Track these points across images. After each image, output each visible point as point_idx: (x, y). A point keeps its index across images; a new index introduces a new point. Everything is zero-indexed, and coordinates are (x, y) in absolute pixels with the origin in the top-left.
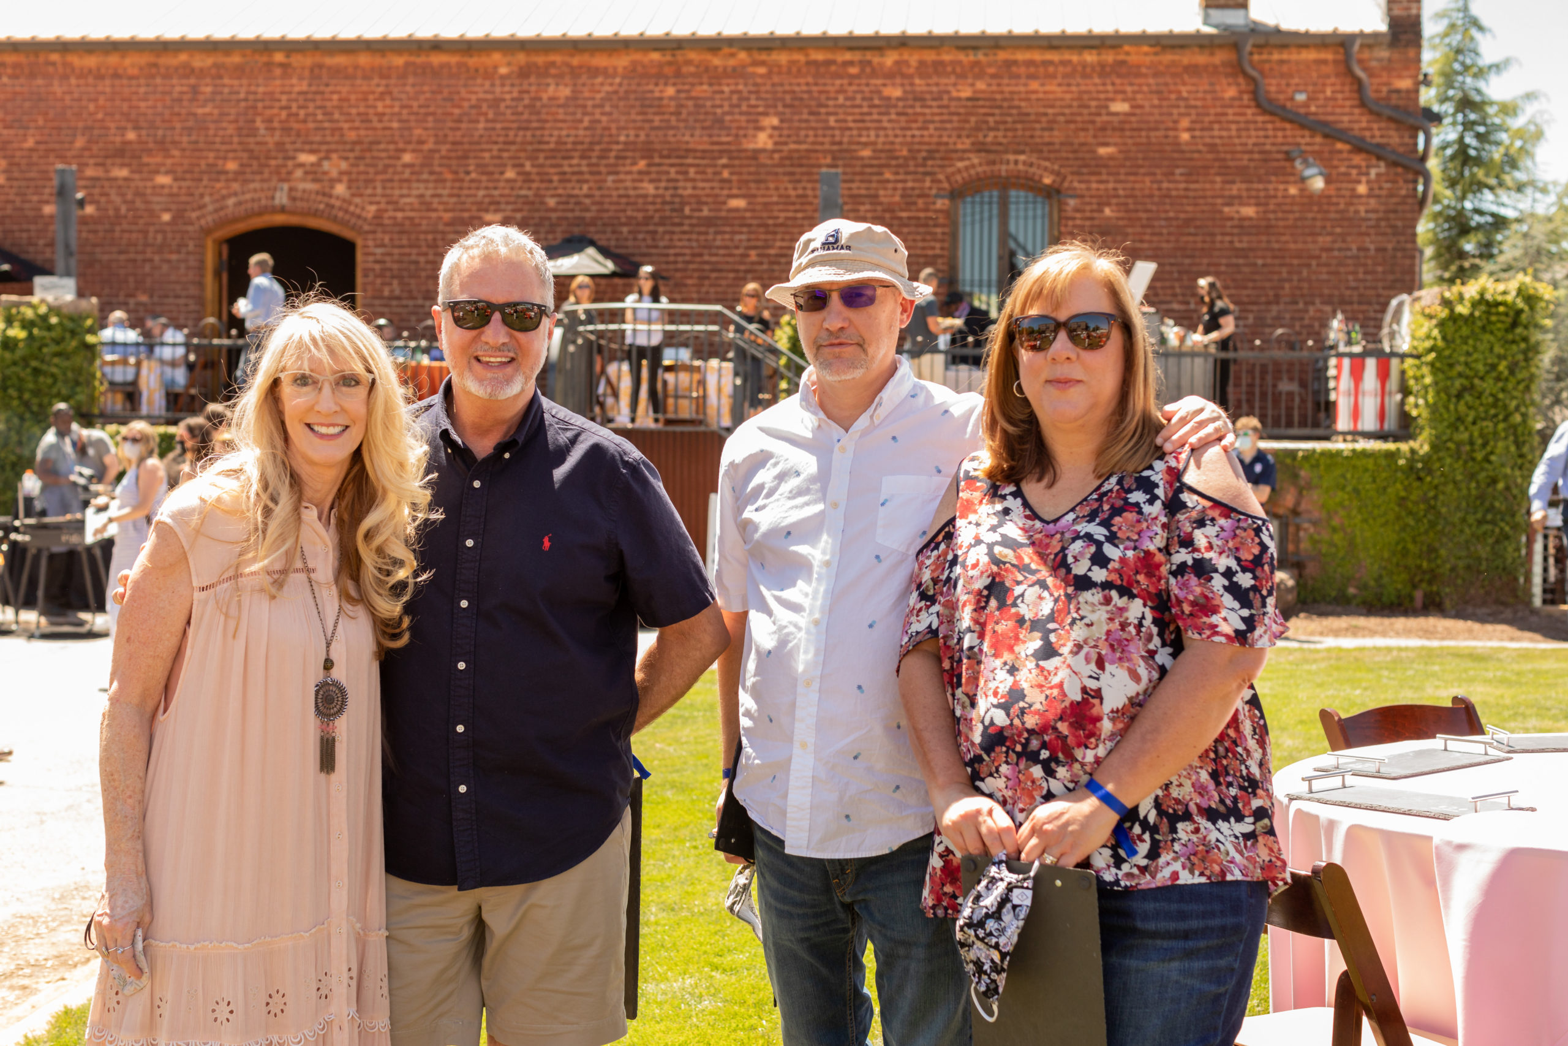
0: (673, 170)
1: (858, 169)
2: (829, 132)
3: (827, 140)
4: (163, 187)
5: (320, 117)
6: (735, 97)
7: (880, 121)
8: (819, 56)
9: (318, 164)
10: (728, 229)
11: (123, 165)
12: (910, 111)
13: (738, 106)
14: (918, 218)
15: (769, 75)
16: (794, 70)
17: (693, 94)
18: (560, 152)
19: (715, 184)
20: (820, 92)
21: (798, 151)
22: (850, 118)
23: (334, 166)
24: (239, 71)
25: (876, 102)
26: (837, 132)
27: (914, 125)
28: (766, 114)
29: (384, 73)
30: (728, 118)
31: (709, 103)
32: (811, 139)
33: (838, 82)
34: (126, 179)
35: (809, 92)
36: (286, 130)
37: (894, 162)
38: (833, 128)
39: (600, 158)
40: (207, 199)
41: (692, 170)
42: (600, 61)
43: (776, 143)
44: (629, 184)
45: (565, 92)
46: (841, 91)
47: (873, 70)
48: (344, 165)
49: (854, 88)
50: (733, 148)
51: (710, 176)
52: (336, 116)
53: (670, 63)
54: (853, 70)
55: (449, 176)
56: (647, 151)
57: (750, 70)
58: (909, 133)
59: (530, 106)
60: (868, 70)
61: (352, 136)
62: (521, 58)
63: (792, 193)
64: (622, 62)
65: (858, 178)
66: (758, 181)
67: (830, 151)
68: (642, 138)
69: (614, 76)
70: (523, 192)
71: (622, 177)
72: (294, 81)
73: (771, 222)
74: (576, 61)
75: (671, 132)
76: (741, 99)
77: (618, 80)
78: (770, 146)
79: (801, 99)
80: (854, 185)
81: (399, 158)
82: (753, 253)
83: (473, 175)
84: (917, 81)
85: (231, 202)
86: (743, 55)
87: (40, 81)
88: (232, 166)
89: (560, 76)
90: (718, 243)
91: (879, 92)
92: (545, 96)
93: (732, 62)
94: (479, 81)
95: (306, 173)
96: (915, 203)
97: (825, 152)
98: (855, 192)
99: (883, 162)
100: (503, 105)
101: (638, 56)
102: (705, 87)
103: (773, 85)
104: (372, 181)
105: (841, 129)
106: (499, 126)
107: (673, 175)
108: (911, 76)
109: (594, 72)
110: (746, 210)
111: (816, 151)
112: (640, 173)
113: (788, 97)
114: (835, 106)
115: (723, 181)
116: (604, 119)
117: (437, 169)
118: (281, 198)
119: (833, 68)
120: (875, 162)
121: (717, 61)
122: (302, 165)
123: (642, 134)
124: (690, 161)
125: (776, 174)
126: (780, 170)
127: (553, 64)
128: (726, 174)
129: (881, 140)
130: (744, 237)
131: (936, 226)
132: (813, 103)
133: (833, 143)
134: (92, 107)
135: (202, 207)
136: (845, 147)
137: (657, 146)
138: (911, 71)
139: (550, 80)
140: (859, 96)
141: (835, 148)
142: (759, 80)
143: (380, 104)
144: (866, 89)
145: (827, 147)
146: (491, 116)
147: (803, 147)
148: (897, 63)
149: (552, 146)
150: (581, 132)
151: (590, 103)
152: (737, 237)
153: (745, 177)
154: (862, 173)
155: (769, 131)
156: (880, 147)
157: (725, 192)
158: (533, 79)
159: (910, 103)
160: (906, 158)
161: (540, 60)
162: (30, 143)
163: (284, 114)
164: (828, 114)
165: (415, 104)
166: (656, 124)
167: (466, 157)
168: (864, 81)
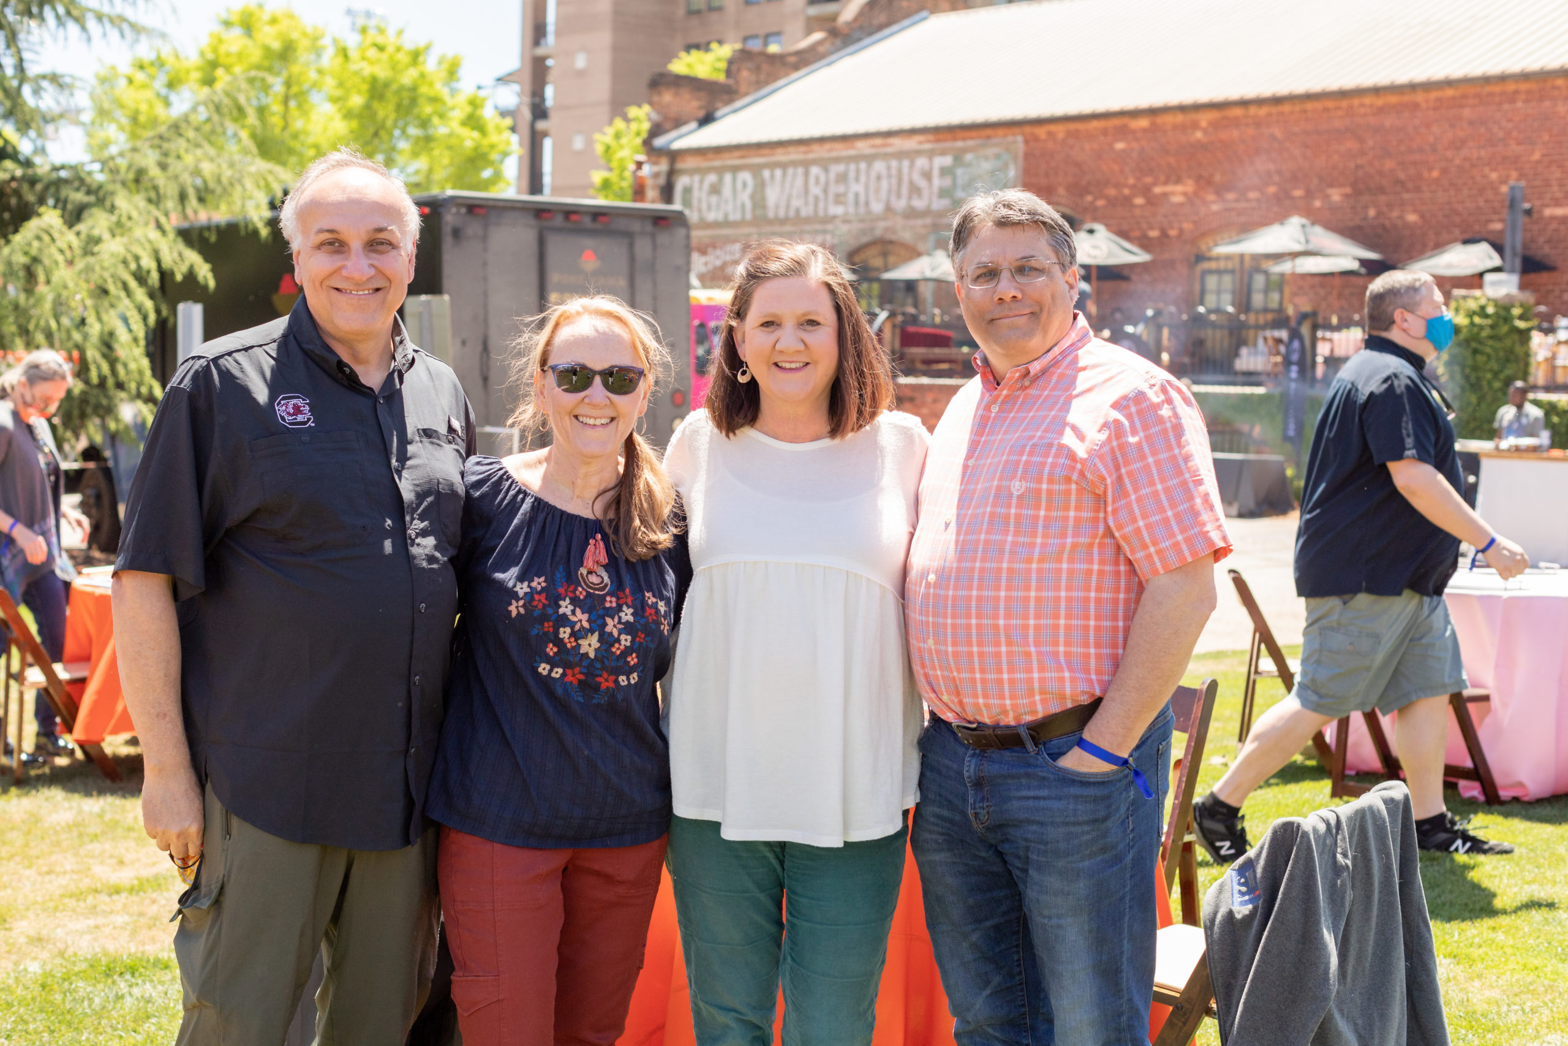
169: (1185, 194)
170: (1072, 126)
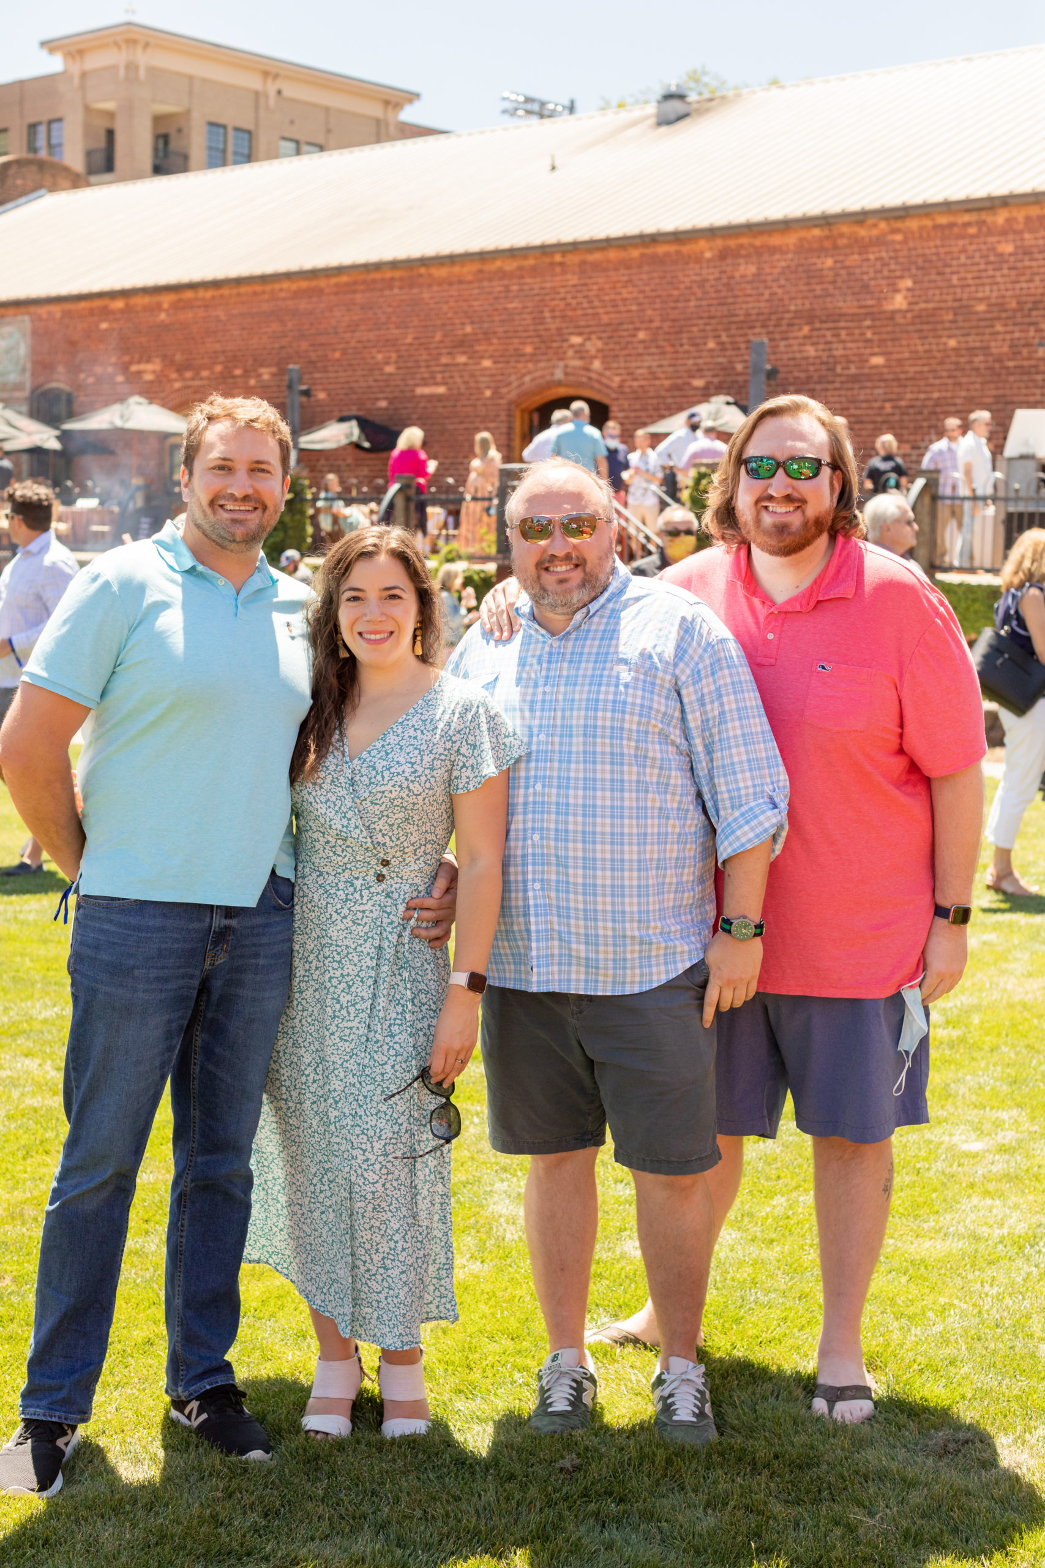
0: (828, 333)
1: (974, 324)
2: (952, 290)
3: (950, 297)
4: (486, 369)
5: (586, 305)
6: (879, 264)
7: (993, 277)
8: (943, 220)
9: (582, 345)
10: (869, 384)
11: (464, 353)
12: (1019, 265)
13: (881, 272)
14: (1022, 367)
15: (905, 241)
16: (925, 234)
17: (847, 263)
18: (748, 324)
19: (861, 344)
20: (947, 253)
21: (926, 309)
22: (969, 276)
23: (594, 345)
24: (534, 271)
25: (992, 258)
26: (959, 290)
27: (1023, 278)
28: (902, 277)
29: (627, 264)
30: (873, 283)
31: (858, 271)
32: (937, 298)
33: (961, 243)
34: (465, 364)
35: (937, 254)
36: (564, 317)
37: (1004, 315)
38: (955, 286)
39: (775, 326)
40: (513, 378)
41: (843, 333)
42: (776, 240)
43: (910, 304)
44: (796, 348)
45: (752, 269)
46: (964, 250)
47: (989, 229)
48: (599, 344)
49: (974, 247)
50: (875, 310)
51: (857, 337)
52: (596, 303)
53: (827, 237)
54: (972, 230)
55: (669, 349)
56: (810, 318)
57: (890, 237)
58: (1018, 286)
59: (727, 285)
60: (984, 229)
61: (605, 319)
62: (719, 243)
63: (920, 348)
64: (791, 239)
65: (974, 331)
66: (893, 340)
67: (952, 308)
68: (807, 306)
69: (787, 253)
70: (721, 360)
71: (791, 342)
72: (569, 276)
73: (902, 376)
74: (758, 242)
75: (829, 299)
76: (883, 265)
77: (790, 256)
78: (904, 306)
79: (931, 261)
80: (970, 339)
81: (634, 336)
82: (888, 405)
83: (686, 347)
84: (1027, 236)
85: (527, 379)
86: (883, 225)
87: (415, 291)
88: (529, 349)
89: (748, 256)
90: (862, 397)
91: (994, 249)
92: (737, 274)
93: (875, 232)
94: (692, 265)
95: (576, 352)
96: (1020, 353)
97: (948, 309)
98: (972, 345)
99: (995, 315)
100: (707, 285)
101: (803, 234)
102: (856, 257)
103: (909, 250)
104: (617, 356)
105: (963, 287)
106: (704, 303)
107: (829, 338)
108: (1021, 232)
109: (773, 250)
110: (884, 366)
111: (940, 309)
112: (805, 337)
113: (920, 261)
114: (959, 265)
115: (867, 341)
116: (779, 291)
117: (661, 343)
118: (559, 375)
119: (956, 230)
120: (989, 316)
121: (862, 232)
122: (572, 346)
123: (807, 302)
124: (842, 324)
125: (907, 332)
126: (911, 328)
127: (741, 246)
128: (869, 335)
129: (995, 294)
130: (881, 391)
131: (1037, 373)
132: (940, 264)
133: (955, 300)
134: (445, 307)
135: (509, 384)
136: (964, 303)
137: (818, 313)
138: (1021, 226)
139: (741, 261)
140: (977, 255)
141: (956, 304)
142: (898, 247)
143: (624, 291)
144: (983, 247)
145: (950, 304)
146: (699, 295)
147: (931, 305)
148: (1008, 220)
149: (741, 318)
150: (763, 305)
151: (769, 278)
152: (877, 391)
153: (884, 336)
154: (978, 327)
155: (904, 293)
156: (993, 301)
157: (868, 351)
158: (729, 261)
159: (1020, 257)
160: (1014, 311)
161: (732, 243)
162: (409, 340)
163: (562, 304)
164: (952, 273)
165: (647, 288)
166: (818, 292)
167: (681, 332)
168: (981, 240)
169: (154, 372)
170: (68, 306)
